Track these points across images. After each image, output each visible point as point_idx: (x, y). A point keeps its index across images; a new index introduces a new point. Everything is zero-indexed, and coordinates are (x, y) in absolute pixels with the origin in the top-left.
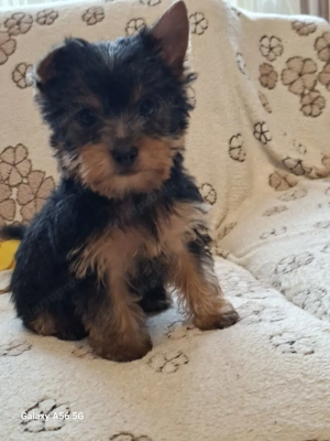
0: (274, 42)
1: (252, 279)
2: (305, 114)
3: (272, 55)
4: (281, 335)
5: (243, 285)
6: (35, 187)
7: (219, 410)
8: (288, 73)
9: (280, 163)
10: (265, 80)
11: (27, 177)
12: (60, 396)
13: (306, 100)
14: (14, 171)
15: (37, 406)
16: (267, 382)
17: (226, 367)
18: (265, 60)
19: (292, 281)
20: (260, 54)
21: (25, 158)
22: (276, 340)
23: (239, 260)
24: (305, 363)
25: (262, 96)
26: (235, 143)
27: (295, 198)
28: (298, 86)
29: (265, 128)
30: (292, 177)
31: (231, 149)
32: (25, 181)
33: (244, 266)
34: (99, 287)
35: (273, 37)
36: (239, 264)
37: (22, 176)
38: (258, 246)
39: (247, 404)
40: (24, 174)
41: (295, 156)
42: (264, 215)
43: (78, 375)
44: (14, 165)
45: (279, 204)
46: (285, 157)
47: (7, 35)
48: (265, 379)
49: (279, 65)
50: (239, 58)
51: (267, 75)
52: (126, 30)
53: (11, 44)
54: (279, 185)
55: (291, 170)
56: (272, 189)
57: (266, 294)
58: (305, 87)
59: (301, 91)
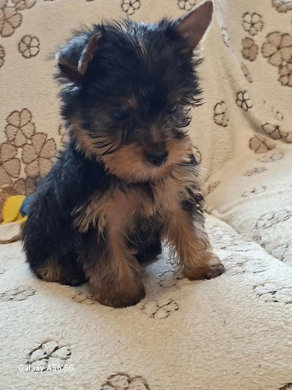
0: (256, 18)
1: (235, 233)
2: (282, 84)
3: (253, 30)
4: (263, 285)
5: (227, 238)
6: (39, 147)
7: (208, 354)
8: (268, 46)
9: (260, 129)
10: (247, 52)
11: (31, 139)
12: (62, 338)
13: (284, 71)
14: (19, 134)
15: (41, 347)
16: (252, 329)
17: (214, 314)
18: (247, 34)
19: (272, 236)
20: (242, 28)
21: (29, 121)
22: (259, 290)
23: (222, 216)
24: (287, 312)
25: (244, 67)
26: (219, 110)
27: (274, 160)
28: (276, 59)
29: (246, 96)
30: (270, 141)
31: (216, 115)
32: (29, 142)
33: (227, 221)
34: (99, 240)
35: (254, 14)
36: (222, 220)
37: (26, 138)
38: (240, 203)
39: (233, 348)
40: (29, 136)
41: (273, 122)
42: (245, 175)
43: (78, 319)
44: (19, 128)
45: (259, 165)
46: (264, 123)
47: (14, 9)
48: (250, 326)
49: (260, 39)
50: (224, 32)
51: (249, 48)
52: (122, 6)
53: (17, 18)
54: (259, 148)
55: (270, 135)
56: (252, 152)
57: (248, 247)
58: (283, 59)
59: (279, 63)
